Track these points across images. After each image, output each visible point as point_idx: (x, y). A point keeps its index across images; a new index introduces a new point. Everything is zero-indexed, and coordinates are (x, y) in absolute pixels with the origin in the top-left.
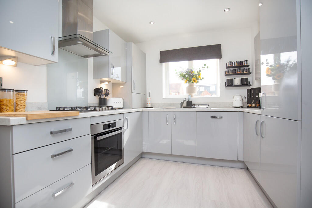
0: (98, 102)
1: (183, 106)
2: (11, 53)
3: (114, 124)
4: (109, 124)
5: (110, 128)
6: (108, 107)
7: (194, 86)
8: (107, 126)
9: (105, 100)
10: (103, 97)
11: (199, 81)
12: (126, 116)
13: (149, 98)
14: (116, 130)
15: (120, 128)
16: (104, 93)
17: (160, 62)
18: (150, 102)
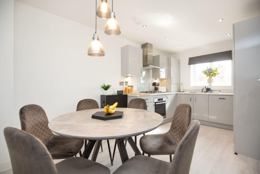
0: (154, 89)
1: (203, 91)
2: (130, 75)
3: (162, 99)
4: (160, 99)
5: (160, 100)
6: (159, 92)
7: (212, 79)
8: (159, 100)
9: (157, 88)
10: (157, 86)
11: (216, 75)
12: (167, 96)
13: (181, 86)
14: (162, 102)
15: (165, 101)
16: (157, 85)
17: (189, 65)
18: (182, 89)
